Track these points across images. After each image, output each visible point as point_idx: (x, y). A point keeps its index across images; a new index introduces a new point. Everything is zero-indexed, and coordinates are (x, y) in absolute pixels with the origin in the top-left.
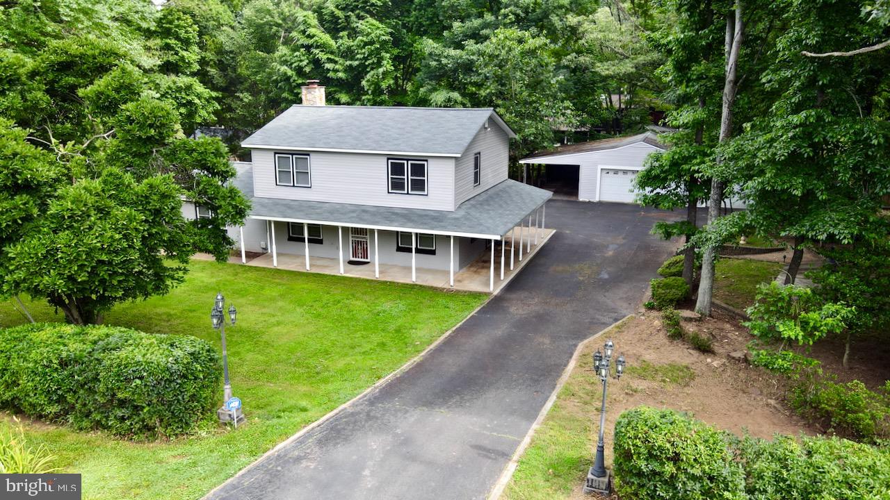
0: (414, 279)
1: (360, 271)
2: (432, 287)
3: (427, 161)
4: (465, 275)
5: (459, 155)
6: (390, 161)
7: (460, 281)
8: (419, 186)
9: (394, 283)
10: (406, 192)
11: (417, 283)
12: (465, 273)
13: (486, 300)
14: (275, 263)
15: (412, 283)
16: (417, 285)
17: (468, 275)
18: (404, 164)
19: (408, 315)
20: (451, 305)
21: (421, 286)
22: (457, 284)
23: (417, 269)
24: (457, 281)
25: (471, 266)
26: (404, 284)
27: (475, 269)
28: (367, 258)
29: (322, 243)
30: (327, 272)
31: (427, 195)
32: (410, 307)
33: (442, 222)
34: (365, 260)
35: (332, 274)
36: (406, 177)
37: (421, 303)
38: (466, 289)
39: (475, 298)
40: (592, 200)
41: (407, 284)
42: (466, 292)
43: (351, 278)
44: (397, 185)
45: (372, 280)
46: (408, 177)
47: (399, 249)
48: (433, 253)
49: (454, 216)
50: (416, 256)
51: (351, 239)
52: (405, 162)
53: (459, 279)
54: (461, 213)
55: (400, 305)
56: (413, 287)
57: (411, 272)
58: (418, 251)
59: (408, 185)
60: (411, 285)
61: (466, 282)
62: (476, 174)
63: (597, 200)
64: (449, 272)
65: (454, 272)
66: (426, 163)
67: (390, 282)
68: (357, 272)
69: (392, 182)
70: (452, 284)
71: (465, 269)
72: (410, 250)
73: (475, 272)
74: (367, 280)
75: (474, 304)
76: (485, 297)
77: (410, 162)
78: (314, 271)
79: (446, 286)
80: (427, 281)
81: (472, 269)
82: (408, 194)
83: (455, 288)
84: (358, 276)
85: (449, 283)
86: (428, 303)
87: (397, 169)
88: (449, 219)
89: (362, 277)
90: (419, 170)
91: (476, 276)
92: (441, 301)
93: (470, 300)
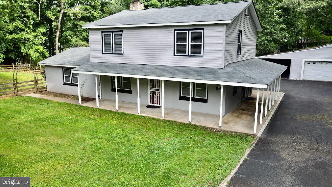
0: (190, 120)
1: (153, 112)
2: (204, 127)
3: (203, 29)
4: (230, 119)
5: (230, 22)
6: (176, 32)
7: (226, 123)
8: (197, 50)
9: (174, 122)
10: (187, 54)
11: (193, 123)
12: (230, 117)
13: (254, 142)
14: (98, 105)
15: (188, 123)
16: (192, 125)
17: (232, 119)
18: (186, 33)
19: (181, 153)
20: (221, 145)
21: (195, 126)
22: (225, 125)
23: (193, 113)
24: (224, 123)
25: (233, 112)
26: (183, 123)
27: (237, 115)
28: (159, 104)
29: (131, 93)
30: (129, 112)
31: (203, 56)
32: (184, 145)
33: (214, 74)
34: (158, 105)
35: (132, 113)
36: (187, 43)
37: (194, 141)
38: (232, 130)
39: (242, 139)
40: (298, 79)
41: (185, 124)
42: (232, 133)
43: (144, 117)
44: (181, 50)
45: (159, 119)
46: (189, 43)
47: (181, 98)
48: (205, 101)
49: (223, 71)
50: (192, 104)
51: (149, 90)
52: (187, 32)
53: (226, 121)
54: (229, 69)
55: (176, 143)
56: (189, 126)
57: (188, 115)
58: (194, 99)
59: (189, 48)
60: (187, 124)
61: (231, 124)
62: (239, 45)
63: (301, 79)
64: (218, 116)
65: (222, 116)
66: (202, 31)
67: (172, 121)
68: (150, 112)
69: (177, 48)
70: (220, 125)
71: (229, 114)
72: (188, 99)
73: (237, 116)
74: (155, 119)
75: (243, 146)
76: (251, 139)
77: (190, 32)
78: (121, 111)
79: (216, 127)
80: (200, 122)
81: (234, 114)
82: (188, 55)
83: (223, 128)
84: (149, 116)
85: (219, 124)
86: (201, 142)
87: (181, 37)
88: (220, 73)
89: (152, 116)
90: (197, 37)
91: (238, 120)
92: (212, 140)
93: (238, 141)
